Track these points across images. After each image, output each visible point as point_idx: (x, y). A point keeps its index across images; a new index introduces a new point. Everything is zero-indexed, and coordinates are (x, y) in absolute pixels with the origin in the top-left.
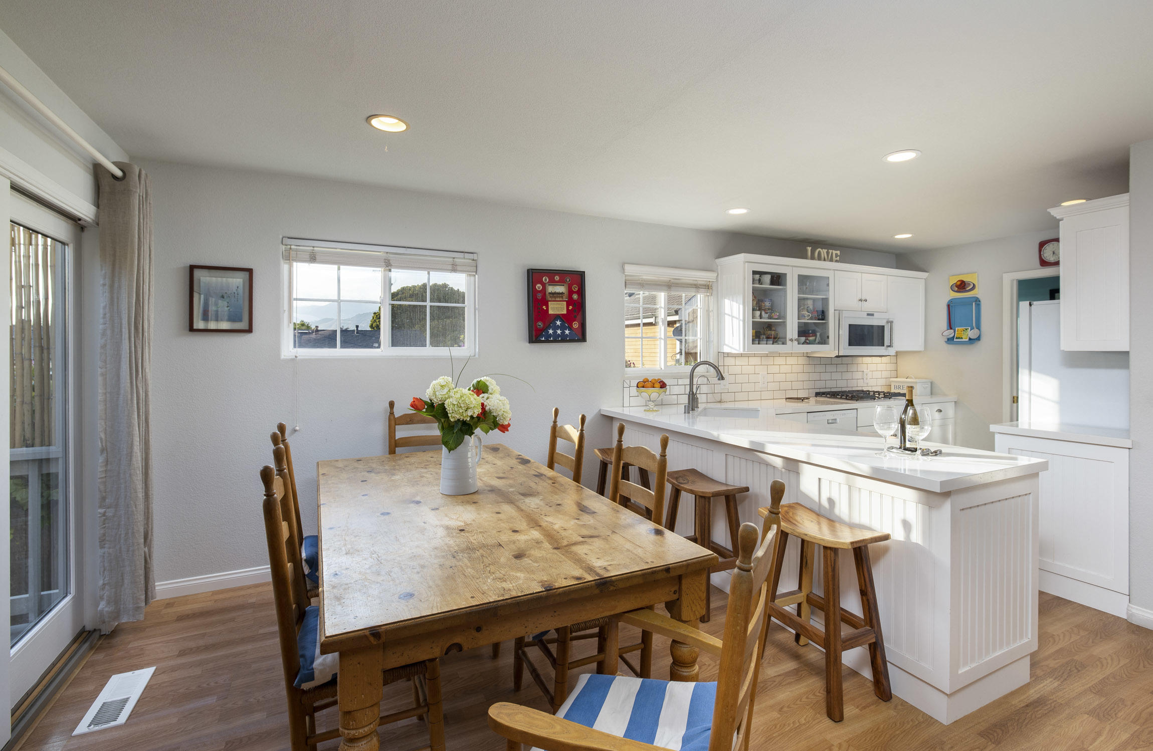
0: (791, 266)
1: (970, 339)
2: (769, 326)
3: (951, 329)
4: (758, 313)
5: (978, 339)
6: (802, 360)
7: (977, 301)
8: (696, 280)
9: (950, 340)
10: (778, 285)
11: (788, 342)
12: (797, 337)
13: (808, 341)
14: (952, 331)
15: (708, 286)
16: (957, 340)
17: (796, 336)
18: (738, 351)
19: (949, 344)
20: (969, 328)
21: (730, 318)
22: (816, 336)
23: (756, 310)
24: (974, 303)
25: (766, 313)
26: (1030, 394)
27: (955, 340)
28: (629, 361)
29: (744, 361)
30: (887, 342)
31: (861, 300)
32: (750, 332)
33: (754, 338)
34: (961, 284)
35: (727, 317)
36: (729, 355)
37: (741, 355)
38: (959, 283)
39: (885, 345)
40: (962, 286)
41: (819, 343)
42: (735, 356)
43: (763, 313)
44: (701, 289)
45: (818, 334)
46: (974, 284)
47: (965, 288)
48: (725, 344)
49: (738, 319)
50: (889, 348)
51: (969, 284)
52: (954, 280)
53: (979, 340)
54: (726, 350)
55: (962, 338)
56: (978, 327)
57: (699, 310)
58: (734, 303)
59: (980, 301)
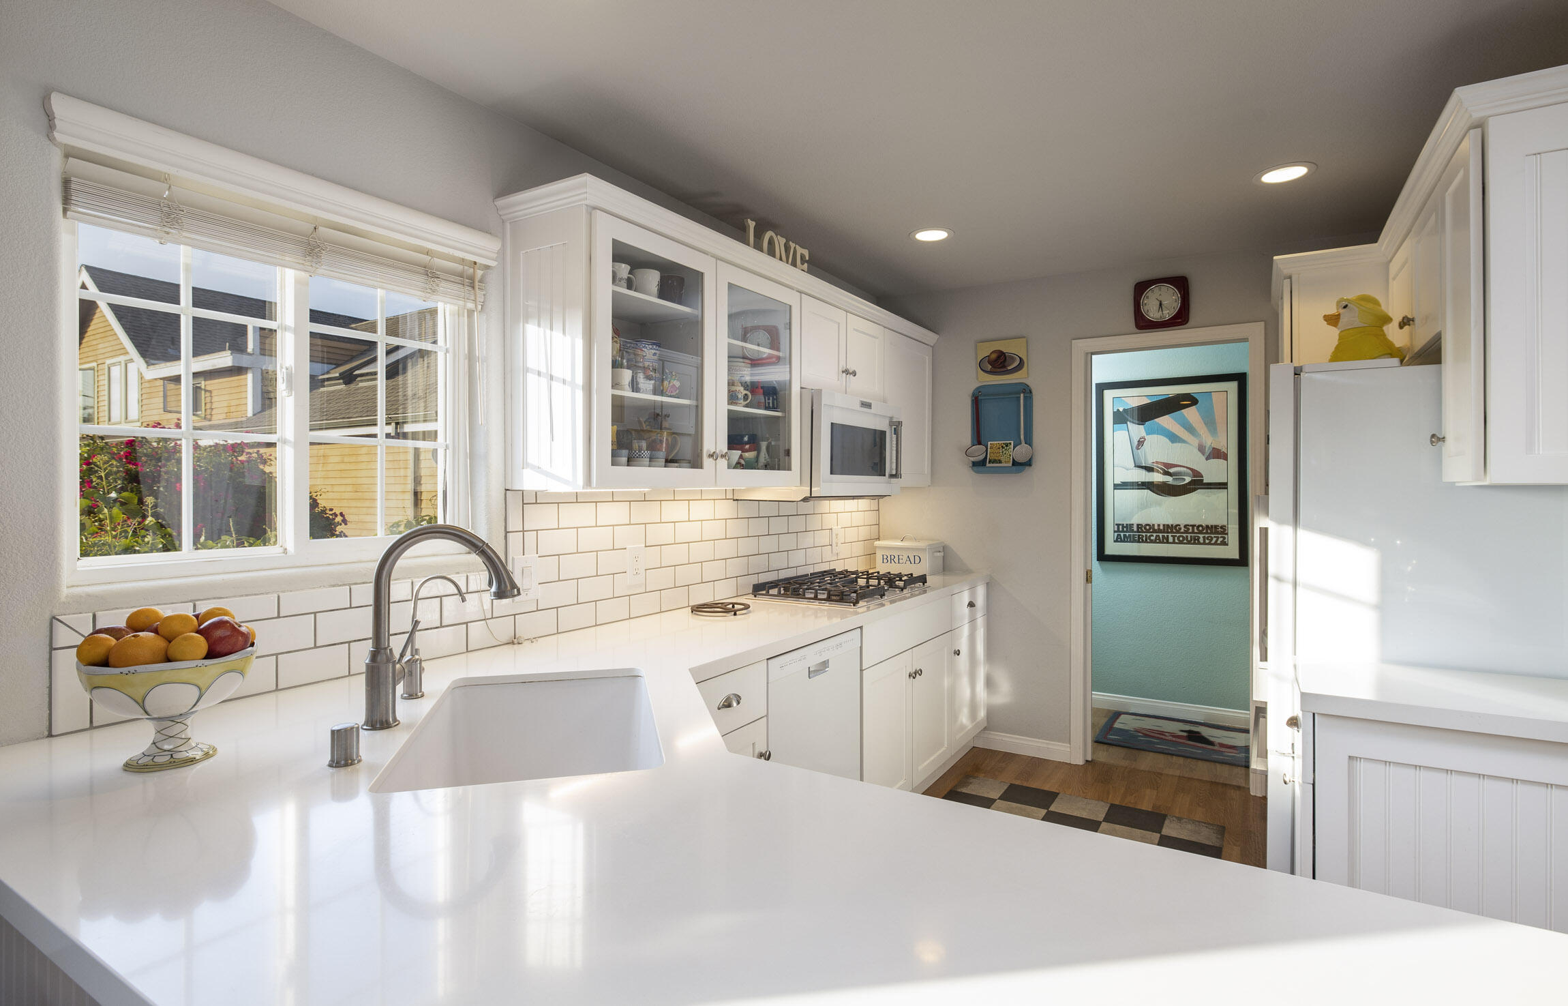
0: (713, 256)
1: (1015, 463)
2: (656, 417)
3: (979, 443)
4: (627, 375)
5: (1028, 463)
6: (725, 509)
7: (1027, 391)
8: (428, 252)
9: (979, 465)
10: (680, 303)
11: (707, 462)
12: (725, 449)
13: (743, 462)
14: (982, 448)
15: (472, 279)
16: (991, 465)
17: (723, 446)
18: (566, 482)
19: (977, 472)
20: (1012, 442)
21: (544, 381)
22: (758, 449)
23: (621, 366)
24: (1022, 395)
25: (648, 378)
26: (1295, 584)
27: (988, 465)
28: (331, 510)
29: (583, 515)
30: (890, 466)
31: (846, 372)
32: (605, 432)
33: (615, 447)
34: (999, 357)
35: (531, 378)
36: (537, 499)
37: (577, 499)
38: (994, 356)
39: (887, 474)
40: (999, 362)
41: (766, 467)
42: (558, 501)
43: (641, 377)
44: (443, 284)
45: (764, 445)
46: (1020, 358)
47: (1005, 367)
48: (525, 465)
49: (573, 384)
50: (893, 480)
51: (1013, 359)
52: (986, 350)
53: (1030, 465)
54: (529, 481)
55: (1000, 462)
56: (1029, 441)
57: (441, 356)
58: (557, 334)
59: (1031, 392)
